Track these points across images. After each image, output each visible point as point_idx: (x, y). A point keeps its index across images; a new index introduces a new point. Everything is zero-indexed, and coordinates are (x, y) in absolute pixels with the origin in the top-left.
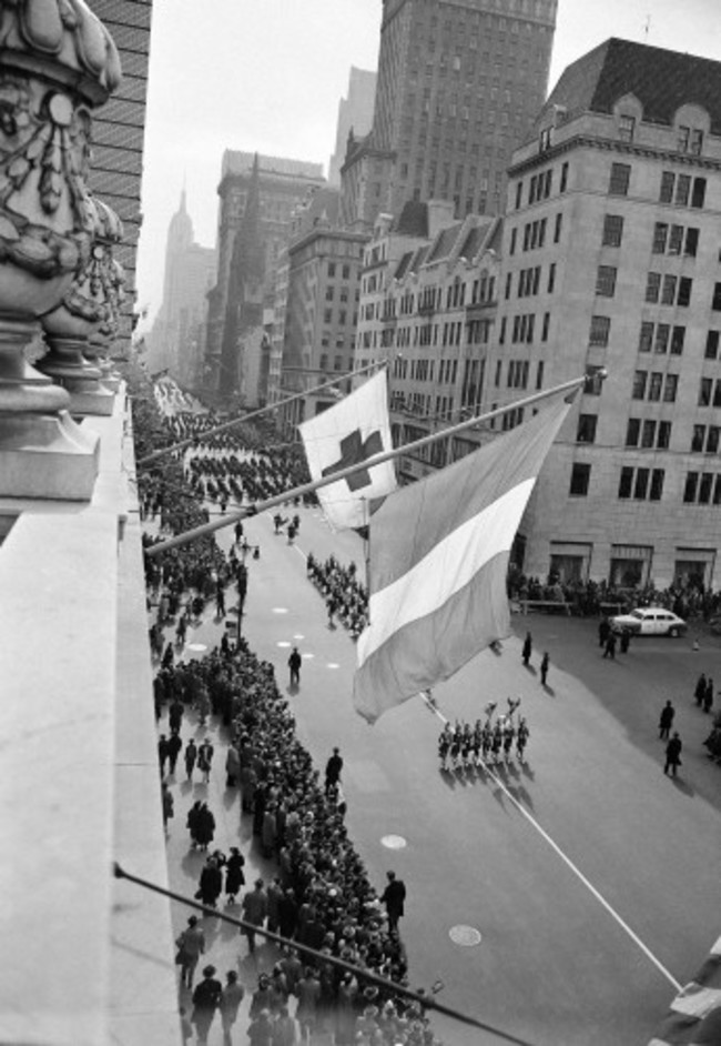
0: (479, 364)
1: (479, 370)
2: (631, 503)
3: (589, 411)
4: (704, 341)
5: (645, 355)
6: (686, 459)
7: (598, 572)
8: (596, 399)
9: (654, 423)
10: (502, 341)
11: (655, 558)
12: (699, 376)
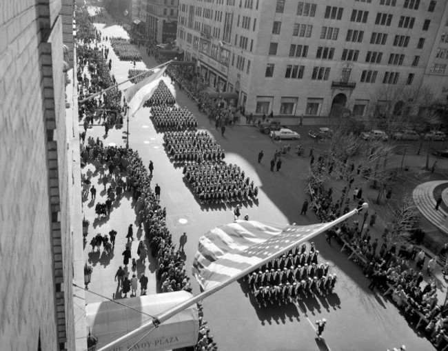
0: (231, 15)
1: (231, 17)
2: (290, 80)
3: (275, 41)
4: (325, 11)
5: (299, 17)
6: (313, 61)
7: (275, 108)
8: (277, 36)
9: (301, 46)
10: (240, 6)
11: (299, 102)
12: (321, 26)
